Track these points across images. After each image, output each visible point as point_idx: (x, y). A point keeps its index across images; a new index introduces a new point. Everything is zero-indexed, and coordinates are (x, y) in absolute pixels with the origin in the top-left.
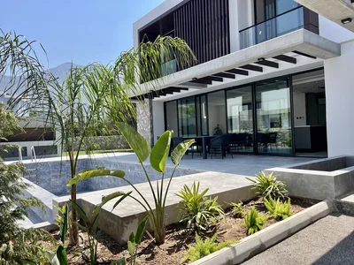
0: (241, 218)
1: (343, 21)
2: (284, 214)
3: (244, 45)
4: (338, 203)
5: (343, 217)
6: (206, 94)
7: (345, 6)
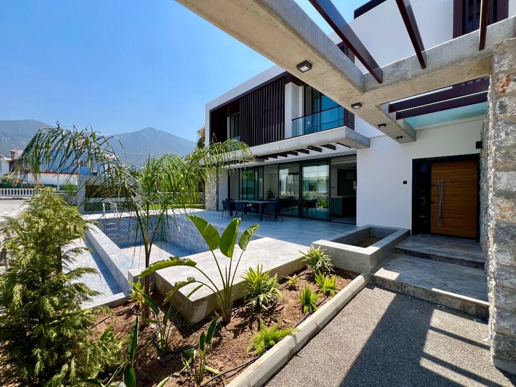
0: (296, 290)
1: (379, 126)
2: (331, 288)
3: (295, 135)
4: (372, 276)
5: (376, 289)
6: (263, 166)
7: (384, 116)
